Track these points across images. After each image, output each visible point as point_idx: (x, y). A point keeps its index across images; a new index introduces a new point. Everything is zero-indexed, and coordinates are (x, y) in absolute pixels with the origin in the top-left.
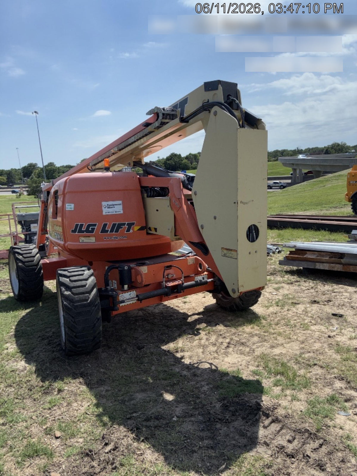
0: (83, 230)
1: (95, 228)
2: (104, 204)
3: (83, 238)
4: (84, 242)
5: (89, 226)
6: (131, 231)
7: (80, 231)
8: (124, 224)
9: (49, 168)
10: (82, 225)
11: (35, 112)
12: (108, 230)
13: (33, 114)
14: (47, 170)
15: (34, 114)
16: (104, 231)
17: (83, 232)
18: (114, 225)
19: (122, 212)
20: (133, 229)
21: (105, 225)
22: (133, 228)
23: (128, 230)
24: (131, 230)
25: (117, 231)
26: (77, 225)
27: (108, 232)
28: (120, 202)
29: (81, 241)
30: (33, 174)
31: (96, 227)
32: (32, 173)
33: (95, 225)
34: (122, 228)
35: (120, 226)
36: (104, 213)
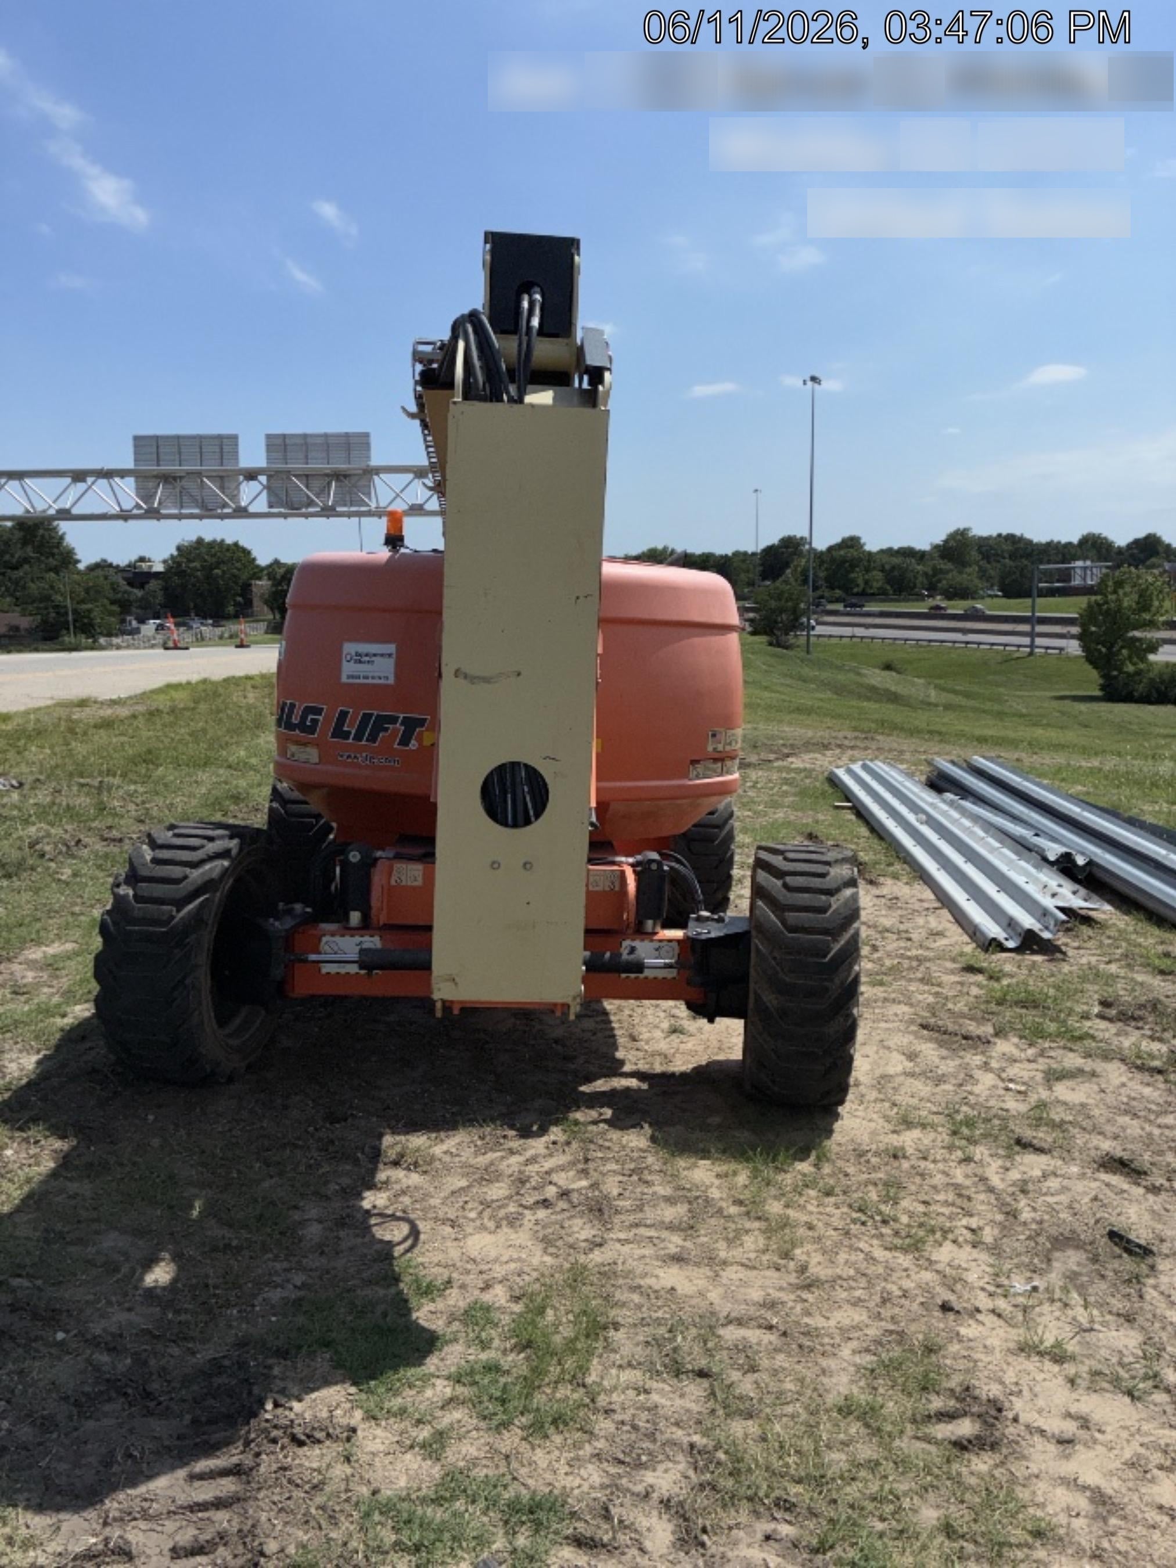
0: (294, 720)
1: (319, 720)
2: (350, 648)
5: (308, 710)
6: (413, 745)
7: (289, 725)
8: (393, 720)
9: (842, 552)
10: (291, 706)
11: (814, 379)
12: (349, 733)
13: (805, 382)
14: (833, 560)
15: (810, 383)
16: (339, 732)
17: (293, 727)
18: (367, 717)
19: (391, 681)
20: (420, 740)
21: (343, 715)
22: (421, 734)
23: (405, 741)
24: (413, 742)
25: (373, 738)
26: (284, 705)
27: (347, 738)
28: (391, 648)
30: (788, 571)
31: (321, 718)
32: (787, 565)
33: (318, 711)
34: (386, 729)
35: (382, 722)
36: (344, 679)
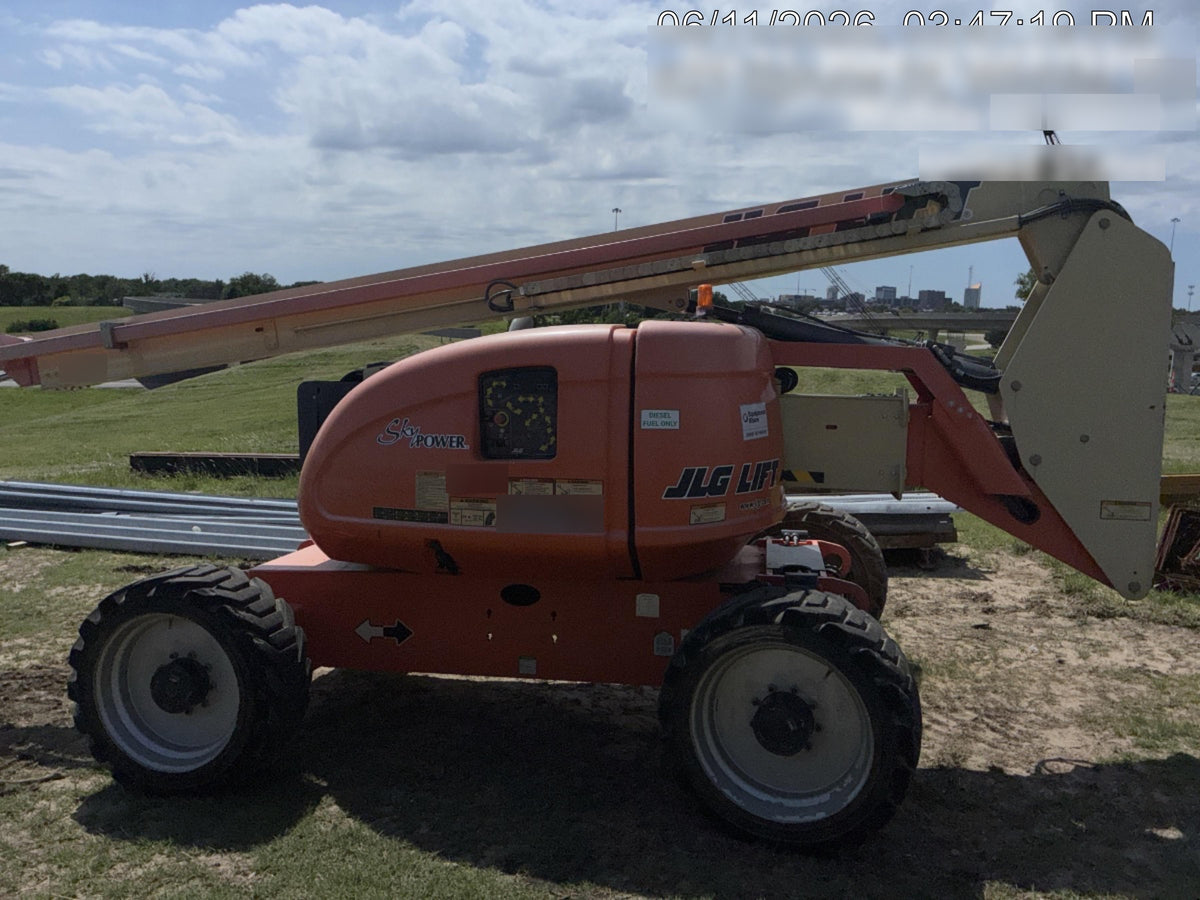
0: (702, 486)
1: (728, 479)
2: (744, 410)
3: (699, 512)
4: (702, 521)
5: (717, 473)
7: (697, 491)
8: (770, 466)
10: (702, 472)
12: (750, 484)
16: (743, 485)
17: (702, 492)
18: (758, 468)
19: (766, 434)
23: (772, 482)
24: (775, 481)
25: (760, 485)
26: (689, 473)
28: (763, 406)
29: (692, 522)
31: (730, 477)
33: (728, 471)
34: (767, 475)
35: (765, 470)
36: (745, 438)
